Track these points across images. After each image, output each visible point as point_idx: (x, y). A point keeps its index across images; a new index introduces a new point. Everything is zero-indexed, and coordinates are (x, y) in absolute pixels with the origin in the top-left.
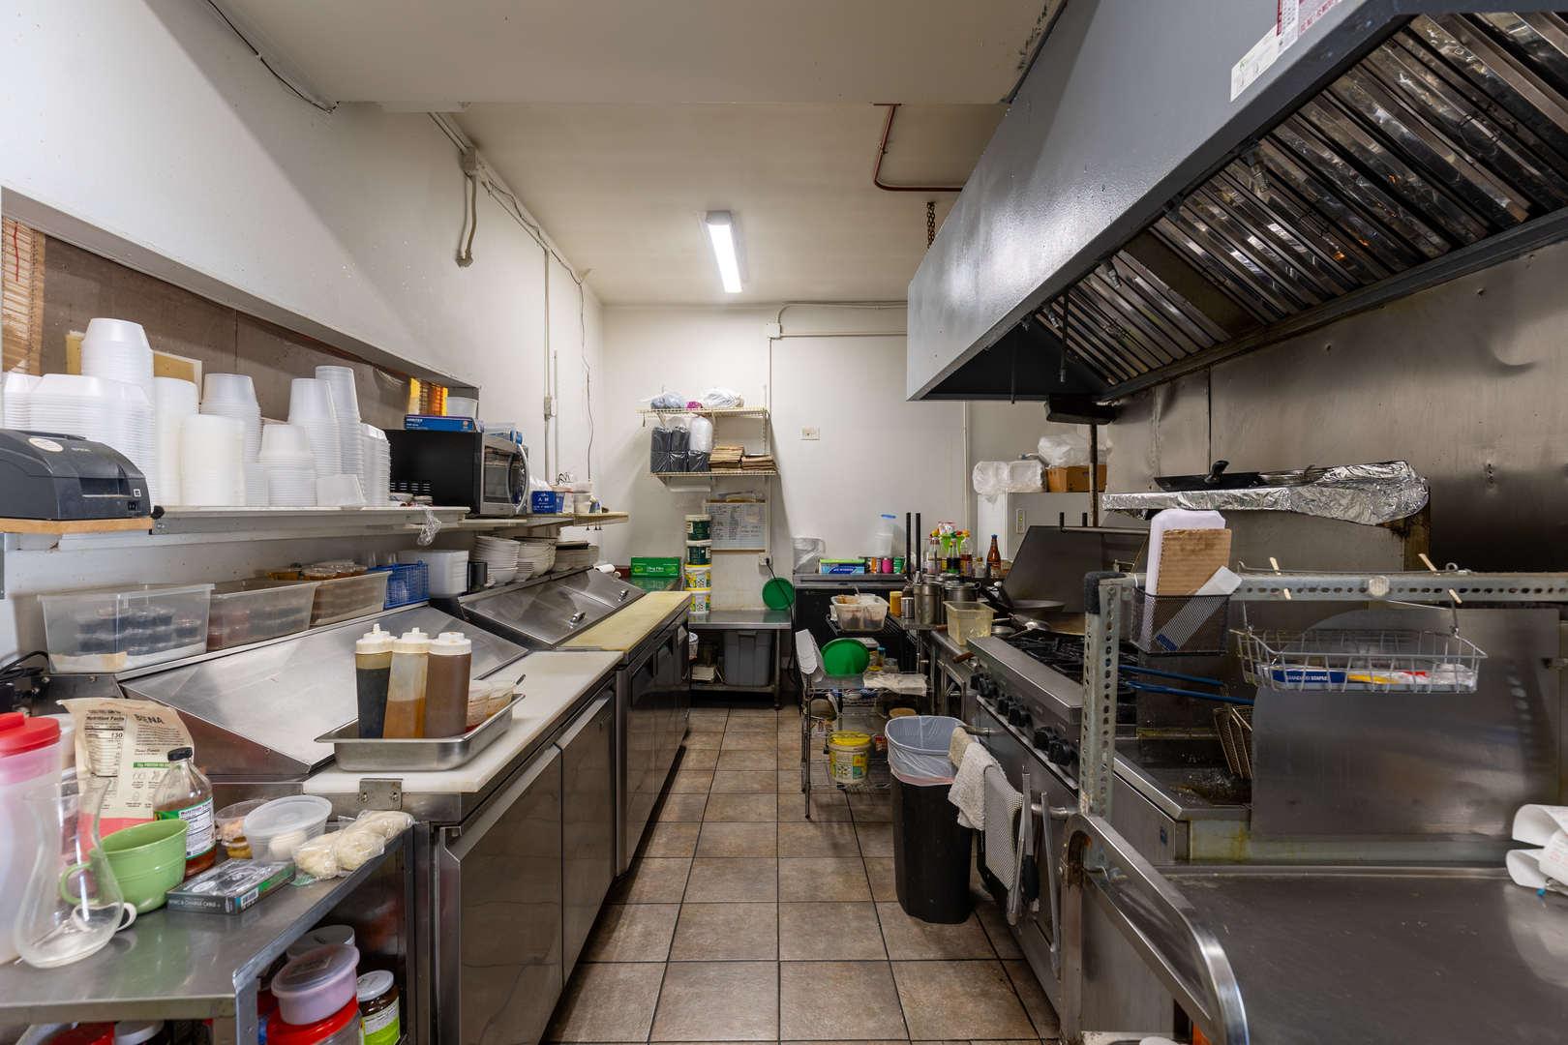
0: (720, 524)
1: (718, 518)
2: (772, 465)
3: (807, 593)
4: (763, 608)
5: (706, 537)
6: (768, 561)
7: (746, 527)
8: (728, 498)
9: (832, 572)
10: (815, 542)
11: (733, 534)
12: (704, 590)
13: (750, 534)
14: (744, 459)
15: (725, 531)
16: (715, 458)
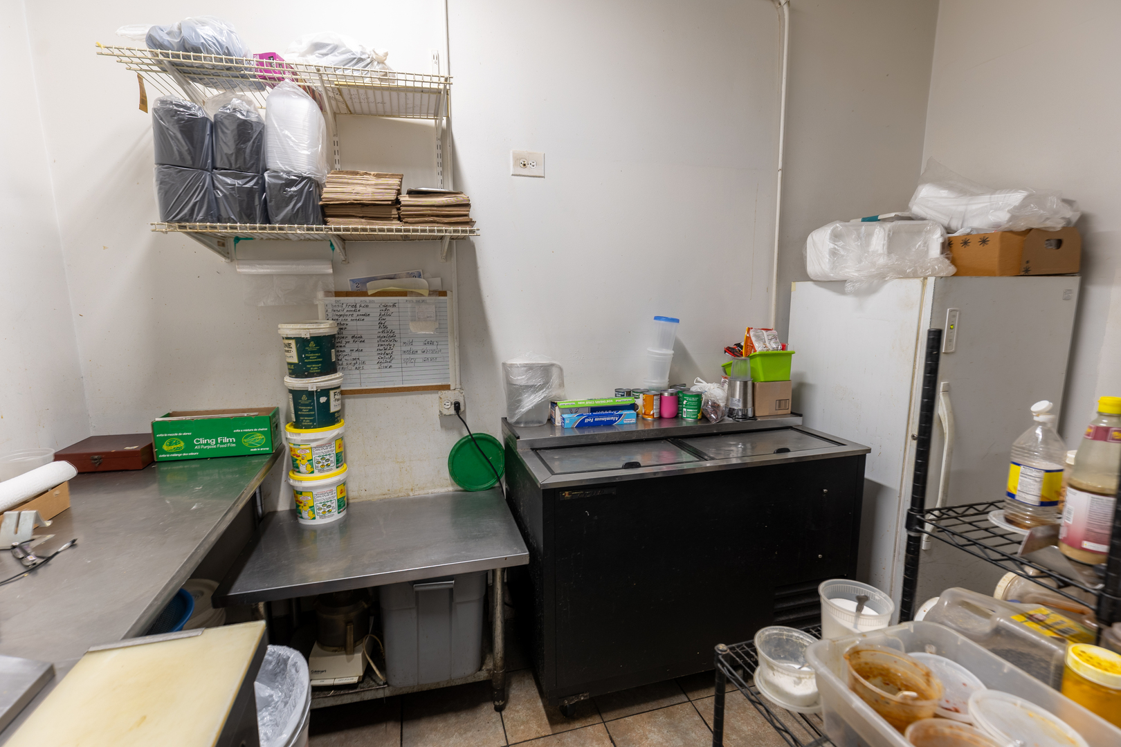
0: (357, 338)
1: (353, 326)
2: (459, 213)
3: (567, 494)
4: (451, 489)
5: (329, 368)
6: (457, 406)
7: (411, 343)
8: (371, 287)
9: (582, 425)
10: (546, 370)
11: (385, 357)
12: (333, 476)
13: (420, 356)
14: (405, 199)
15: (370, 351)
16: (333, 192)
